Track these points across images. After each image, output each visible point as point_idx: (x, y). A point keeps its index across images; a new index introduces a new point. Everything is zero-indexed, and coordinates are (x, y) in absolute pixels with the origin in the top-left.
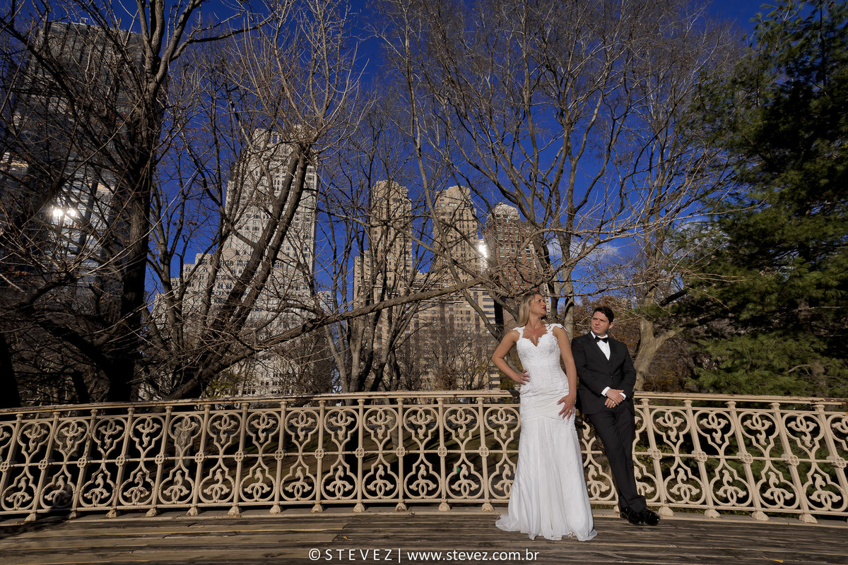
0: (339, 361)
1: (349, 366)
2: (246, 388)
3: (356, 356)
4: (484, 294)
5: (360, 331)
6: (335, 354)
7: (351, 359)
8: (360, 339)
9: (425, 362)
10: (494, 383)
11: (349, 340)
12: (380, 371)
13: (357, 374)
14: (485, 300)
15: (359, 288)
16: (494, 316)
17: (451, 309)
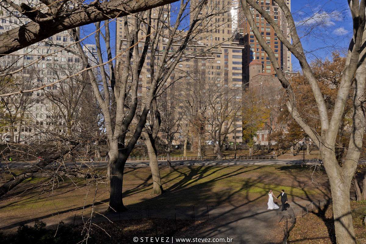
0: (104, 106)
1: (113, 112)
2: (23, 126)
3: (120, 102)
4: (234, 51)
5: (123, 78)
6: (100, 101)
7: (115, 105)
8: (123, 86)
9: (180, 110)
10: (238, 129)
11: (113, 87)
12: (143, 118)
13: (121, 119)
14: (234, 57)
15: (122, 41)
16: (241, 72)
17: (204, 65)
